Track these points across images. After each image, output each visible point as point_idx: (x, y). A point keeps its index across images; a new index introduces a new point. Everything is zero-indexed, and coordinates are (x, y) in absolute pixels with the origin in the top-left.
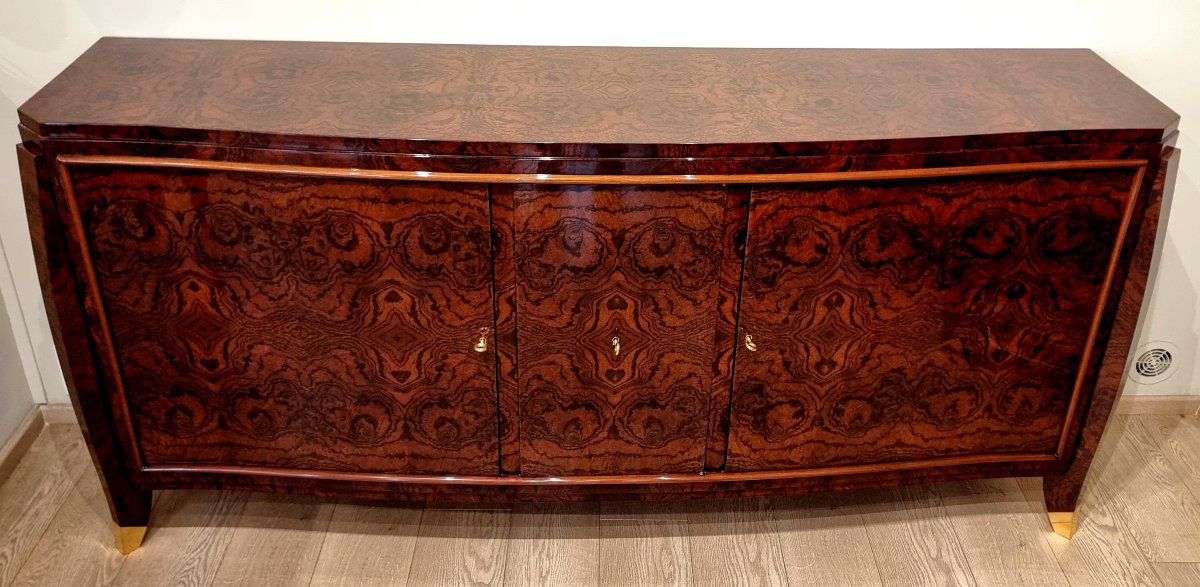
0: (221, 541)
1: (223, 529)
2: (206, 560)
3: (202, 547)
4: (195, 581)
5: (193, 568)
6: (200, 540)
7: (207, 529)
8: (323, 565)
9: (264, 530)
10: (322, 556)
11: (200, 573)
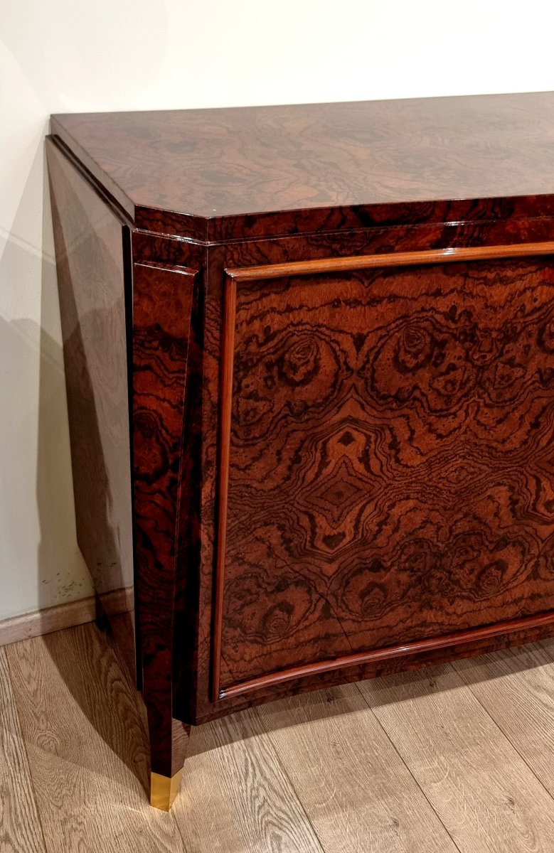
0: (265, 755)
1: (254, 740)
2: (270, 784)
3: (251, 770)
4: (283, 816)
5: (265, 800)
6: (240, 762)
7: (236, 745)
8: (405, 749)
9: (300, 727)
10: (394, 740)
11: (279, 803)
